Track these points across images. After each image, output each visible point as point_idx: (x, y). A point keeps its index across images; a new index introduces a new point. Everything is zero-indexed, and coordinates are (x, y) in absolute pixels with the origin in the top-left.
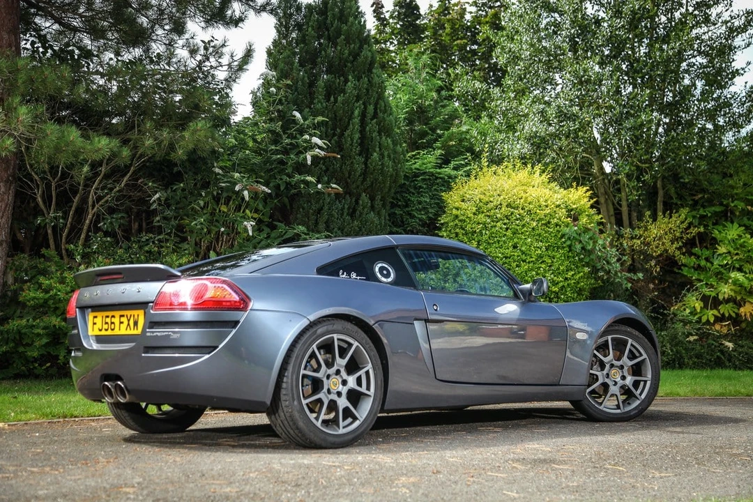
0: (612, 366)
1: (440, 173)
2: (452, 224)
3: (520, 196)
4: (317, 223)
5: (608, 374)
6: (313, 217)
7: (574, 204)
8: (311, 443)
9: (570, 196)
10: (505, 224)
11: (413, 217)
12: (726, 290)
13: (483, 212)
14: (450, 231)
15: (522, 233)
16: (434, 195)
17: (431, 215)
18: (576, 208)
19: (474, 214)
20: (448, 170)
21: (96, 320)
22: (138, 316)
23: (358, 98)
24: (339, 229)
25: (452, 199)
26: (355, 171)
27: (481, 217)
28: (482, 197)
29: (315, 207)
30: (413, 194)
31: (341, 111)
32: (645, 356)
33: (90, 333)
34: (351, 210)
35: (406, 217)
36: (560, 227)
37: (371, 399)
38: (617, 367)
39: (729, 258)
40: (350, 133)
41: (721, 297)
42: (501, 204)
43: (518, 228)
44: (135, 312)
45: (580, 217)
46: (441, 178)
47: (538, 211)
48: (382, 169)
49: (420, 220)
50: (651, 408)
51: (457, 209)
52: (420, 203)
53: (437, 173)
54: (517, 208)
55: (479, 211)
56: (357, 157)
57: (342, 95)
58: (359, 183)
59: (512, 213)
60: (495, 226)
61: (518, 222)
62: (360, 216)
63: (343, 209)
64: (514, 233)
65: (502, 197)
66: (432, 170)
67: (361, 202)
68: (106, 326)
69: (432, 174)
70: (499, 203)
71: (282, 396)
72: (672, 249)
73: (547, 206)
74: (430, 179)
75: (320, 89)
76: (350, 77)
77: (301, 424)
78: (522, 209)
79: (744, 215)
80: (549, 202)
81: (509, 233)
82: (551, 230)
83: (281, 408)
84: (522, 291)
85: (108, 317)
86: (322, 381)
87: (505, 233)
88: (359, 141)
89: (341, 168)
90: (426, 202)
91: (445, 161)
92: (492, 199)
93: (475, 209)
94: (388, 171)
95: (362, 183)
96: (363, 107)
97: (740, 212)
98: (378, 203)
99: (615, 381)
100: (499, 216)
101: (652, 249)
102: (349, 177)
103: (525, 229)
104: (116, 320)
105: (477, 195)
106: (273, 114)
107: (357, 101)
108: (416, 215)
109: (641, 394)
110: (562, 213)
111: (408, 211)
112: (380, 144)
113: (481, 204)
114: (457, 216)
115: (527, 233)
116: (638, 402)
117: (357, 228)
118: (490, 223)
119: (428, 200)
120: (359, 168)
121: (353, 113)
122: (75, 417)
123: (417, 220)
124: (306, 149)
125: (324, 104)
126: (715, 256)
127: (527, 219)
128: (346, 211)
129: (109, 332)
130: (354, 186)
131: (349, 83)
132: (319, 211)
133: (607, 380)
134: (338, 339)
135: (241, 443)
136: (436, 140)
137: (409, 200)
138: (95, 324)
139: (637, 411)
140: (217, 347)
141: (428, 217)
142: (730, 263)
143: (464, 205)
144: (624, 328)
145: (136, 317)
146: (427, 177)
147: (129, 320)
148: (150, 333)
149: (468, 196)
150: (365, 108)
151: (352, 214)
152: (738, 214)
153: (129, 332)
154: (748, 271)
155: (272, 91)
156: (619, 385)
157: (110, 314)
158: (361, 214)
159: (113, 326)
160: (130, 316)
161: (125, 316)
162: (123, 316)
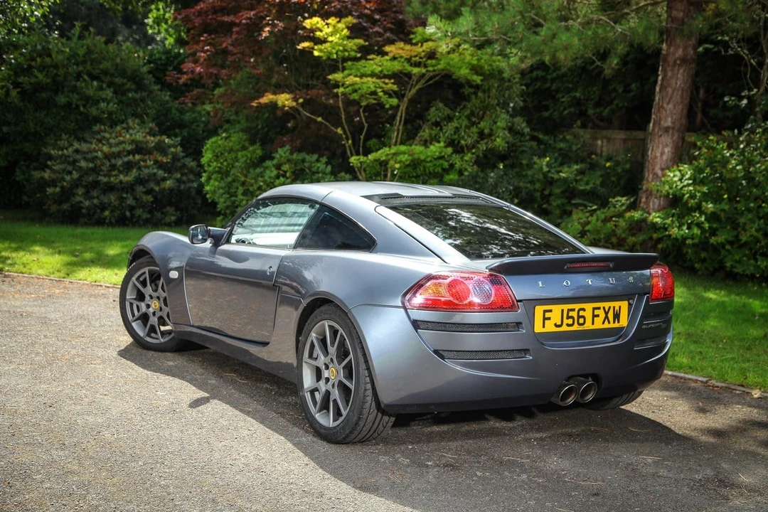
21: (547, 315)
22: (620, 307)
33: (538, 329)
44: (616, 304)
68: (570, 321)
85: (573, 310)
104: (588, 314)
129: (576, 327)
138: (545, 319)
145: (617, 308)
147: (606, 313)
153: (606, 325)
157: (577, 306)
159: (581, 321)
160: (610, 308)
161: (602, 308)
162: (599, 308)
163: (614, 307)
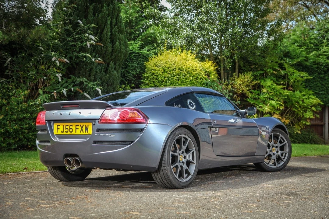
0: (273, 146)
1: (141, 53)
2: (151, 77)
3: (184, 65)
4: (90, 76)
5: (271, 150)
6: (88, 72)
7: (208, 69)
8: (174, 186)
9: (206, 65)
10: (177, 78)
11: (129, 73)
12: (266, 109)
13: (167, 72)
14: (150, 80)
15: (185, 82)
16: (139, 63)
17: (138, 73)
18: (209, 71)
19: (162, 73)
20: (145, 51)
21: (59, 127)
22: (88, 125)
23: (109, 15)
24: (100, 78)
25: (150, 65)
26: (108, 51)
27: (166, 74)
28: (166, 65)
29: (89, 68)
30: (129, 62)
31: (101, 21)
32: (286, 142)
33: (55, 133)
34: (105, 70)
35: (126, 73)
36: (202, 80)
37: (195, 165)
38: (275, 147)
39: (268, 94)
40: (106, 32)
41: (264, 112)
42: (175, 69)
43: (184, 80)
44: (87, 124)
45: (210, 75)
46: (142, 55)
47: (193, 72)
48: (121, 50)
49: (133, 75)
50: (288, 165)
51: (154, 70)
52: (132, 66)
53: (140, 53)
54: (183, 70)
55: (165, 71)
56: (109, 44)
57: (101, 13)
58: (109, 56)
59: (181, 73)
60: (173, 79)
61: (183, 77)
62: (109, 73)
63: (101, 69)
64: (182, 82)
65: (175, 65)
66: (138, 51)
67: (110, 66)
68: (67, 130)
69: (138, 53)
70: (174, 68)
71: (162, 164)
72: (246, 90)
73: (196, 70)
74: (137, 55)
75: (91, 10)
76: (104, 5)
77: (171, 178)
78: (186, 71)
79: (272, 75)
80: (197, 68)
81: (179, 82)
82: (199, 81)
83: (161, 170)
84: (240, 113)
85: (68, 126)
86: (177, 157)
87: (177, 82)
88: (110, 36)
89: (101, 49)
90: (135, 66)
91: (142, 47)
92: (171, 66)
93: (163, 70)
94: (123, 51)
95: (111, 57)
96: (111, 19)
97: (271, 74)
98: (117, 67)
99: (274, 153)
100: (175, 74)
101: (237, 90)
102: (105, 54)
103: (187, 80)
104: (74, 128)
105: (163, 64)
106: (67, 21)
107: (108, 16)
108: (131, 72)
109: (284, 159)
110: (203, 73)
111: (127, 70)
112: (119, 38)
113: (166, 68)
114: (154, 74)
115: (188, 82)
116: (283, 163)
117: (108, 78)
118: (170, 77)
119: (136, 65)
120: (110, 49)
121: (106, 22)
122: (8, 173)
123: (132, 75)
124: (86, 41)
125: (93, 17)
126: (261, 93)
127: (188, 76)
128: (103, 70)
129: (69, 133)
130: (107, 58)
131: (104, 8)
132: (91, 69)
133: (271, 153)
134: (183, 137)
135: (131, 186)
136: (138, 36)
137: (127, 65)
138: (58, 129)
139: (282, 167)
140: (134, 141)
141: (136, 73)
142: (268, 96)
143: (157, 68)
144: (278, 129)
145: (87, 126)
146: (136, 54)
147: (82, 128)
148: (97, 134)
149: (158, 64)
150: (112, 20)
151: (106, 71)
152: (269, 74)
153: (82, 133)
154: (276, 100)
155: (65, 10)
156: (276, 155)
157: (69, 124)
158: (110, 71)
159: (71, 130)
160: (83, 125)
161: (80, 125)
162: (78, 125)
163: (85, 125)
